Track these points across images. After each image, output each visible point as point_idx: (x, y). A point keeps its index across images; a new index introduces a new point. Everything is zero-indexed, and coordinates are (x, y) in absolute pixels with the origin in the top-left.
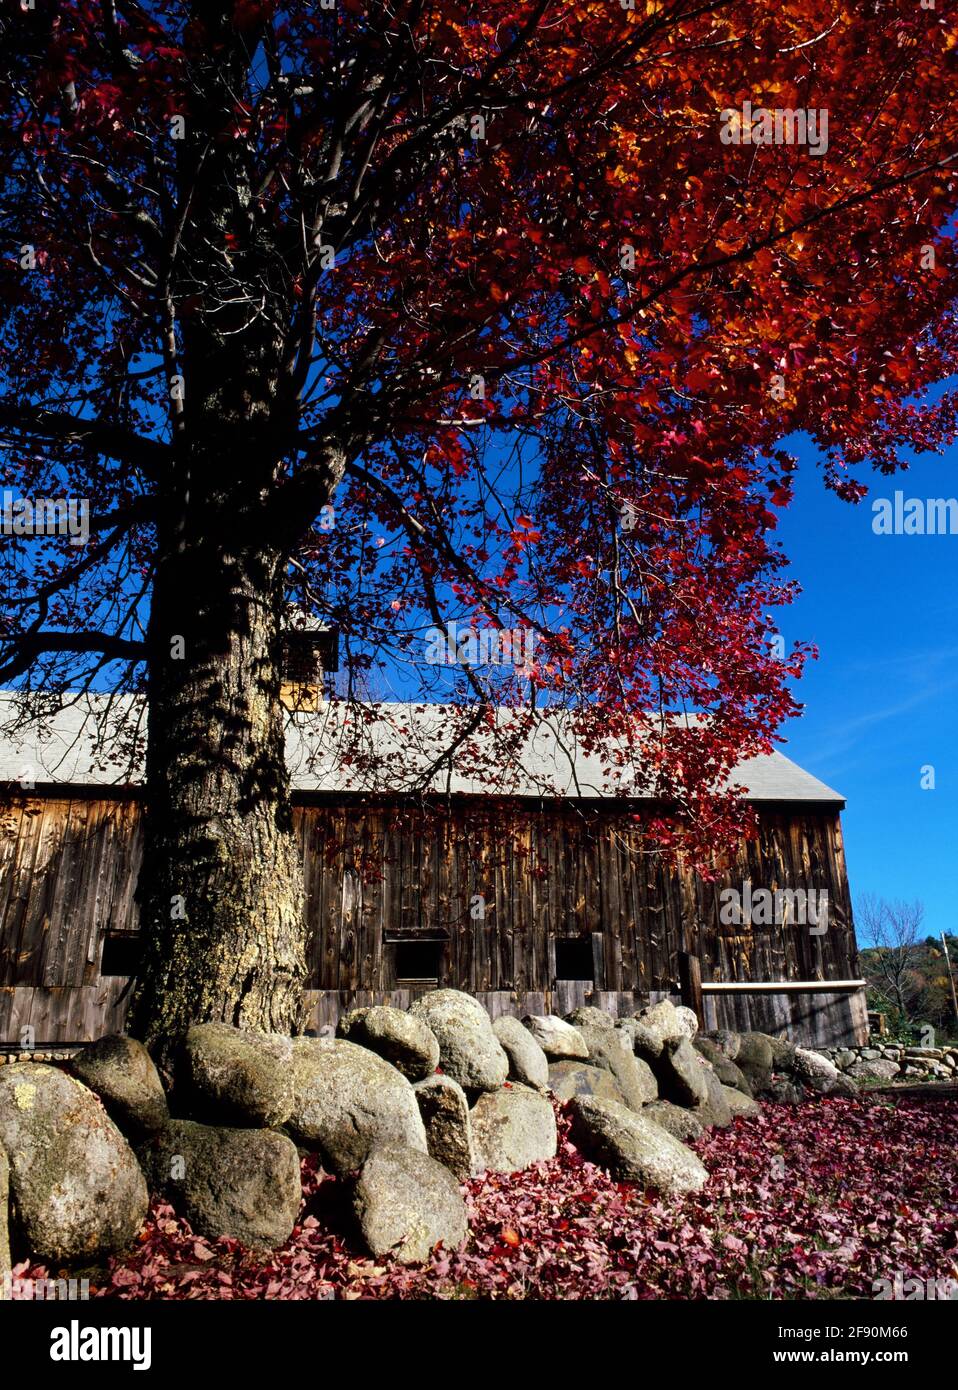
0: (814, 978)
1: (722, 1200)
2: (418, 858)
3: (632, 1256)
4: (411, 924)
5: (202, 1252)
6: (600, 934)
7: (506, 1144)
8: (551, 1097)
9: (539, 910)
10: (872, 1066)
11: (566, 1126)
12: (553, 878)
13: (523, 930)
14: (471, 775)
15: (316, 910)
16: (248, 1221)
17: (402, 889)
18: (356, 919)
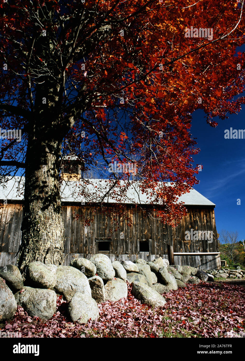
0: (207, 252)
1: (169, 309)
2: (104, 220)
3: (140, 323)
4: (102, 237)
5: (29, 320)
6: (151, 240)
7: (114, 294)
8: (127, 282)
9: (135, 233)
10: (222, 275)
11: (130, 289)
12: (139, 225)
13: (131, 239)
14: (114, 199)
15: (78, 233)
16: (42, 312)
17: (100, 228)
18: (88, 236)
